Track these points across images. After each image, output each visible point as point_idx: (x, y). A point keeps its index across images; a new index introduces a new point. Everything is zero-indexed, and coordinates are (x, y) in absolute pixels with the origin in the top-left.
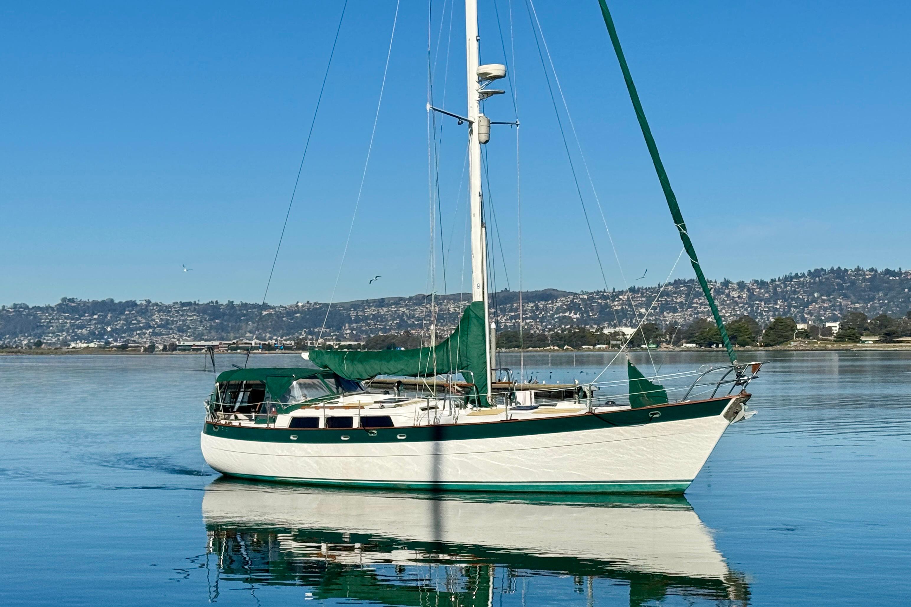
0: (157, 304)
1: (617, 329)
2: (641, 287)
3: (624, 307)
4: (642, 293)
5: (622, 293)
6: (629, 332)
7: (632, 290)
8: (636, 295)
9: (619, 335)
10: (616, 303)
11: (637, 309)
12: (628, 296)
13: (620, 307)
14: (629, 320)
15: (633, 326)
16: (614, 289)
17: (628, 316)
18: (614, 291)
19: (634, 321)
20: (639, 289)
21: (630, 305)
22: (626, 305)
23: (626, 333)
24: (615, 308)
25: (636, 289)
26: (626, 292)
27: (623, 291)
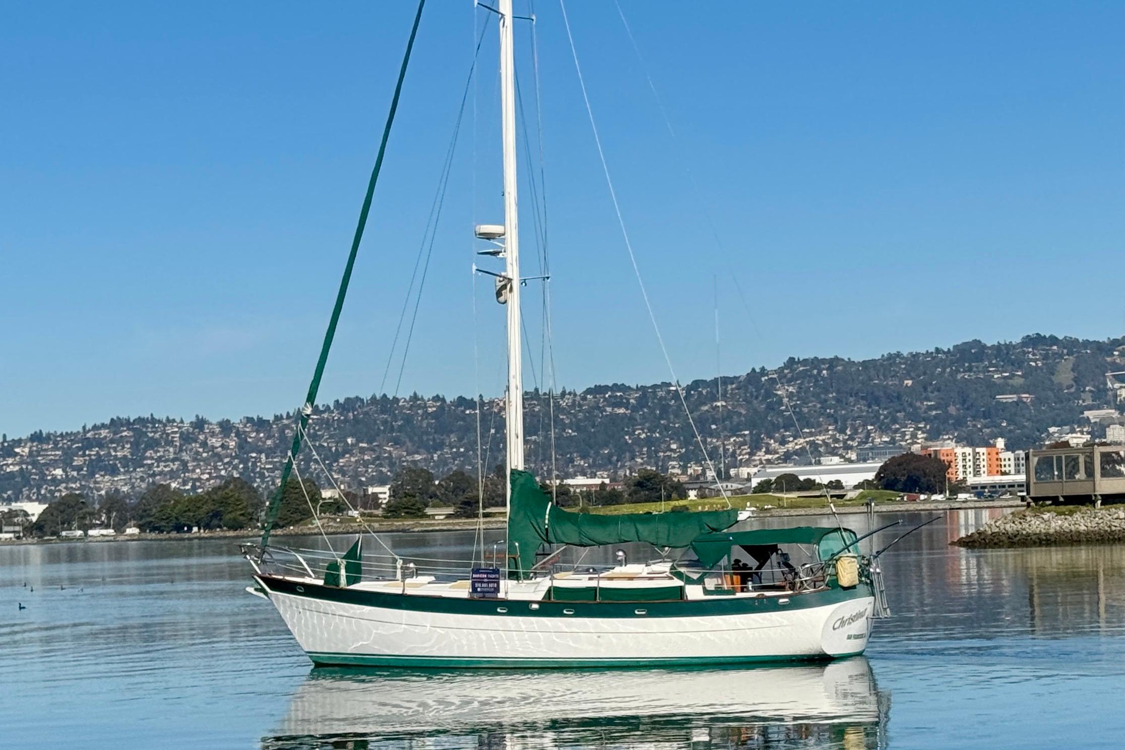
1: (15, 506)
2: (52, 431)
3: (24, 466)
4: (56, 443)
5: (18, 442)
6: (35, 509)
7: (37, 437)
8: (45, 447)
9: (17, 516)
10: (10, 461)
11: (47, 470)
12: (30, 448)
13: (17, 468)
14: (35, 490)
15: (40, 500)
16: (4, 436)
17: (32, 483)
18: (5, 440)
19: (43, 492)
20: (49, 435)
21: (35, 464)
22: (27, 464)
23: (30, 513)
24: (8, 470)
25: (44, 435)
26: (26, 441)
27: (20, 441)
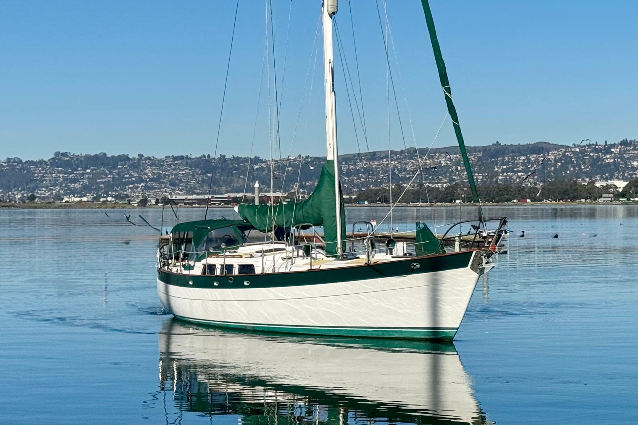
0: (149, 158)
1: (610, 182)
2: (633, 140)
3: (616, 160)
4: (635, 146)
5: (614, 146)
6: (621, 185)
7: (624, 143)
8: (628, 148)
9: (611, 188)
10: (608, 156)
11: (629, 162)
12: (620, 149)
13: (612, 161)
14: (621, 174)
15: (624, 179)
16: (606, 142)
17: (620, 169)
18: (606, 144)
19: (626, 174)
20: (631, 141)
21: (622, 158)
22: (618, 158)
23: (618, 186)
24: (607, 162)
25: (628, 142)
26: (618, 145)
27: (615, 144)
